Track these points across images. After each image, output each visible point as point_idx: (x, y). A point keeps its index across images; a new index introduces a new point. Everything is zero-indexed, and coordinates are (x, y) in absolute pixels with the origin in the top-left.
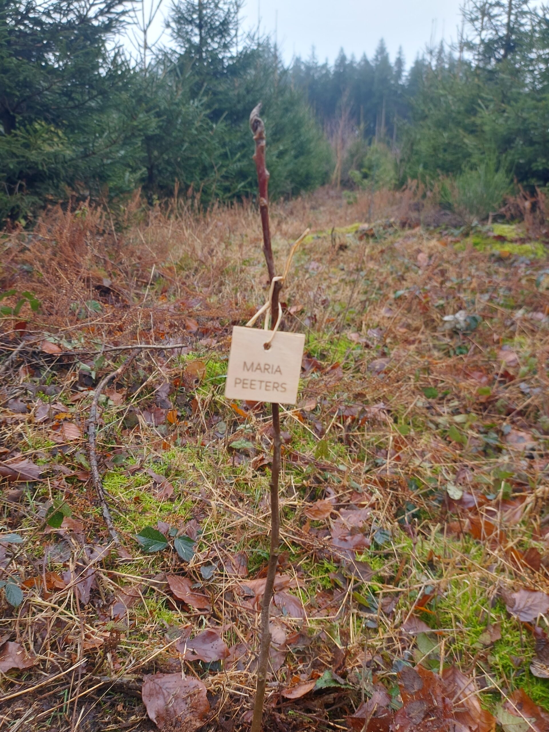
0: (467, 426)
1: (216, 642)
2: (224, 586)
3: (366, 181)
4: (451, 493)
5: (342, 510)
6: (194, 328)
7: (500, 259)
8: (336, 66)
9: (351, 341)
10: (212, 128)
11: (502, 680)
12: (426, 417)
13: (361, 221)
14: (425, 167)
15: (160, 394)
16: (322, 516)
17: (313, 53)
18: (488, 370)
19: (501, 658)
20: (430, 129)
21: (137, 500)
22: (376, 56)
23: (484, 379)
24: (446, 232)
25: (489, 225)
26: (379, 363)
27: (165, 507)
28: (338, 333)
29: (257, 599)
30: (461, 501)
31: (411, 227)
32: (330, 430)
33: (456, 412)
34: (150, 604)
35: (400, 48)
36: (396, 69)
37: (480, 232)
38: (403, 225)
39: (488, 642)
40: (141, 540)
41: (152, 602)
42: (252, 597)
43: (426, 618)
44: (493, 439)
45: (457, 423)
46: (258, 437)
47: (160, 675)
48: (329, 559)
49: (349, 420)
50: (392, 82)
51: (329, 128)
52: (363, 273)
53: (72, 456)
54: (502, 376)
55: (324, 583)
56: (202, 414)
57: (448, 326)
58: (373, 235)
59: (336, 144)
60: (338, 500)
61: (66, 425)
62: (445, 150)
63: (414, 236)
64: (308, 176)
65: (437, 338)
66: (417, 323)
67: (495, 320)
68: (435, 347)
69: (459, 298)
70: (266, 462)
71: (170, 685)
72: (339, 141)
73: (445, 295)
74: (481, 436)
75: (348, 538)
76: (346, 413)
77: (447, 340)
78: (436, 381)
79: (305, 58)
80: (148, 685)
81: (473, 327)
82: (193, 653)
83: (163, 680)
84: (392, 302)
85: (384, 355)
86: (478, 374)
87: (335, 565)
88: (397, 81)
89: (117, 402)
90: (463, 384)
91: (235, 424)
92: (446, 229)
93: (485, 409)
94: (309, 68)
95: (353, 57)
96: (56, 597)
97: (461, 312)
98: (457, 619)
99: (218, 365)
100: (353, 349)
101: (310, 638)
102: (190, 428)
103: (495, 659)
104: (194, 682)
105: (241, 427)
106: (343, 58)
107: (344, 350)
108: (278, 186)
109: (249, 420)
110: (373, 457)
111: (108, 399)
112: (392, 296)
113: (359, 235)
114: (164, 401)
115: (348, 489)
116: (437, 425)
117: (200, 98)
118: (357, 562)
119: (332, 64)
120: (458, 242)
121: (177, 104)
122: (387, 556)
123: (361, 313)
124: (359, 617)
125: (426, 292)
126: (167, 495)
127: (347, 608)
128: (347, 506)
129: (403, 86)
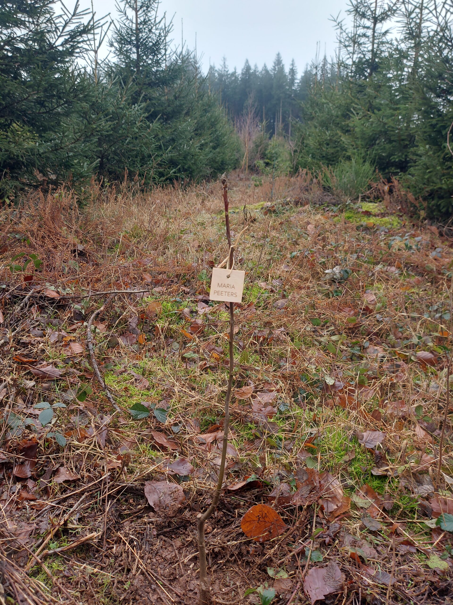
0: (340, 342)
1: (185, 465)
2: (187, 437)
3: (268, 168)
4: (327, 381)
5: (258, 393)
6: (149, 280)
7: (367, 229)
8: (243, 74)
9: (261, 288)
10: (149, 127)
11: (356, 480)
12: (313, 337)
13: (265, 200)
14: (313, 157)
15: (131, 324)
16: (246, 397)
17: (224, 63)
18: (356, 306)
19: (355, 469)
20: (316, 127)
21: (126, 389)
22: (274, 67)
23: (352, 312)
24: (328, 209)
25: (359, 203)
26: (281, 302)
27: (145, 393)
28: (252, 282)
29: (208, 445)
30: (333, 386)
31: (302, 205)
32: (249, 346)
33: (333, 334)
34: (142, 447)
35: (293, 61)
36: (290, 77)
37: (352, 208)
38: (296, 203)
39: (347, 460)
40: (133, 412)
41: (144, 446)
42: (204, 444)
43: (311, 451)
44: (356, 351)
45: (333, 341)
46: (201, 351)
47: (154, 482)
48: (251, 422)
49: (261, 339)
50: (287, 87)
51: (238, 124)
52: (268, 240)
53: (80, 363)
54: (364, 310)
55: (248, 436)
56: (162, 337)
57: (328, 277)
58: (274, 211)
59: (244, 138)
60: (256, 387)
61: (72, 344)
62: (328, 144)
63: (304, 212)
64: (223, 163)
65: (321, 286)
66: (307, 275)
67: (361, 272)
68: (319, 291)
69: (336, 257)
70: (208, 366)
71: (161, 487)
72: (247, 135)
73: (326, 255)
74: (349, 349)
75: (263, 409)
76: (259, 335)
77: (328, 286)
78: (319, 314)
79: (218, 67)
80: (147, 487)
81: (345, 277)
82: (172, 471)
83: (156, 485)
84: (289, 260)
85: (284, 297)
86: (348, 309)
87: (255, 425)
88: (290, 87)
89: (101, 331)
90: (337, 316)
91: (185, 343)
92: (328, 206)
93: (353, 332)
94: (221, 76)
95: (256, 66)
96: (86, 441)
97: (337, 267)
98: (329, 449)
99: (169, 304)
100: (262, 293)
101: (242, 464)
102: (154, 346)
103: (351, 469)
104: (174, 485)
105: (189, 345)
106: (248, 68)
107: (256, 294)
108: (201, 171)
109: (194, 340)
110: (278, 362)
111: (96, 328)
112: (289, 256)
113: (264, 210)
114: (134, 329)
115: (262, 381)
116: (320, 343)
117: (139, 104)
118: (270, 423)
119: (239, 72)
120: (337, 216)
121: (122, 109)
122: (288, 418)
123: (267, 268)
124: (271, 453)
125: (313, 253)
126: (145, 386)
127: (264, 449)
128: (261, 391)
129: (295, 91)
